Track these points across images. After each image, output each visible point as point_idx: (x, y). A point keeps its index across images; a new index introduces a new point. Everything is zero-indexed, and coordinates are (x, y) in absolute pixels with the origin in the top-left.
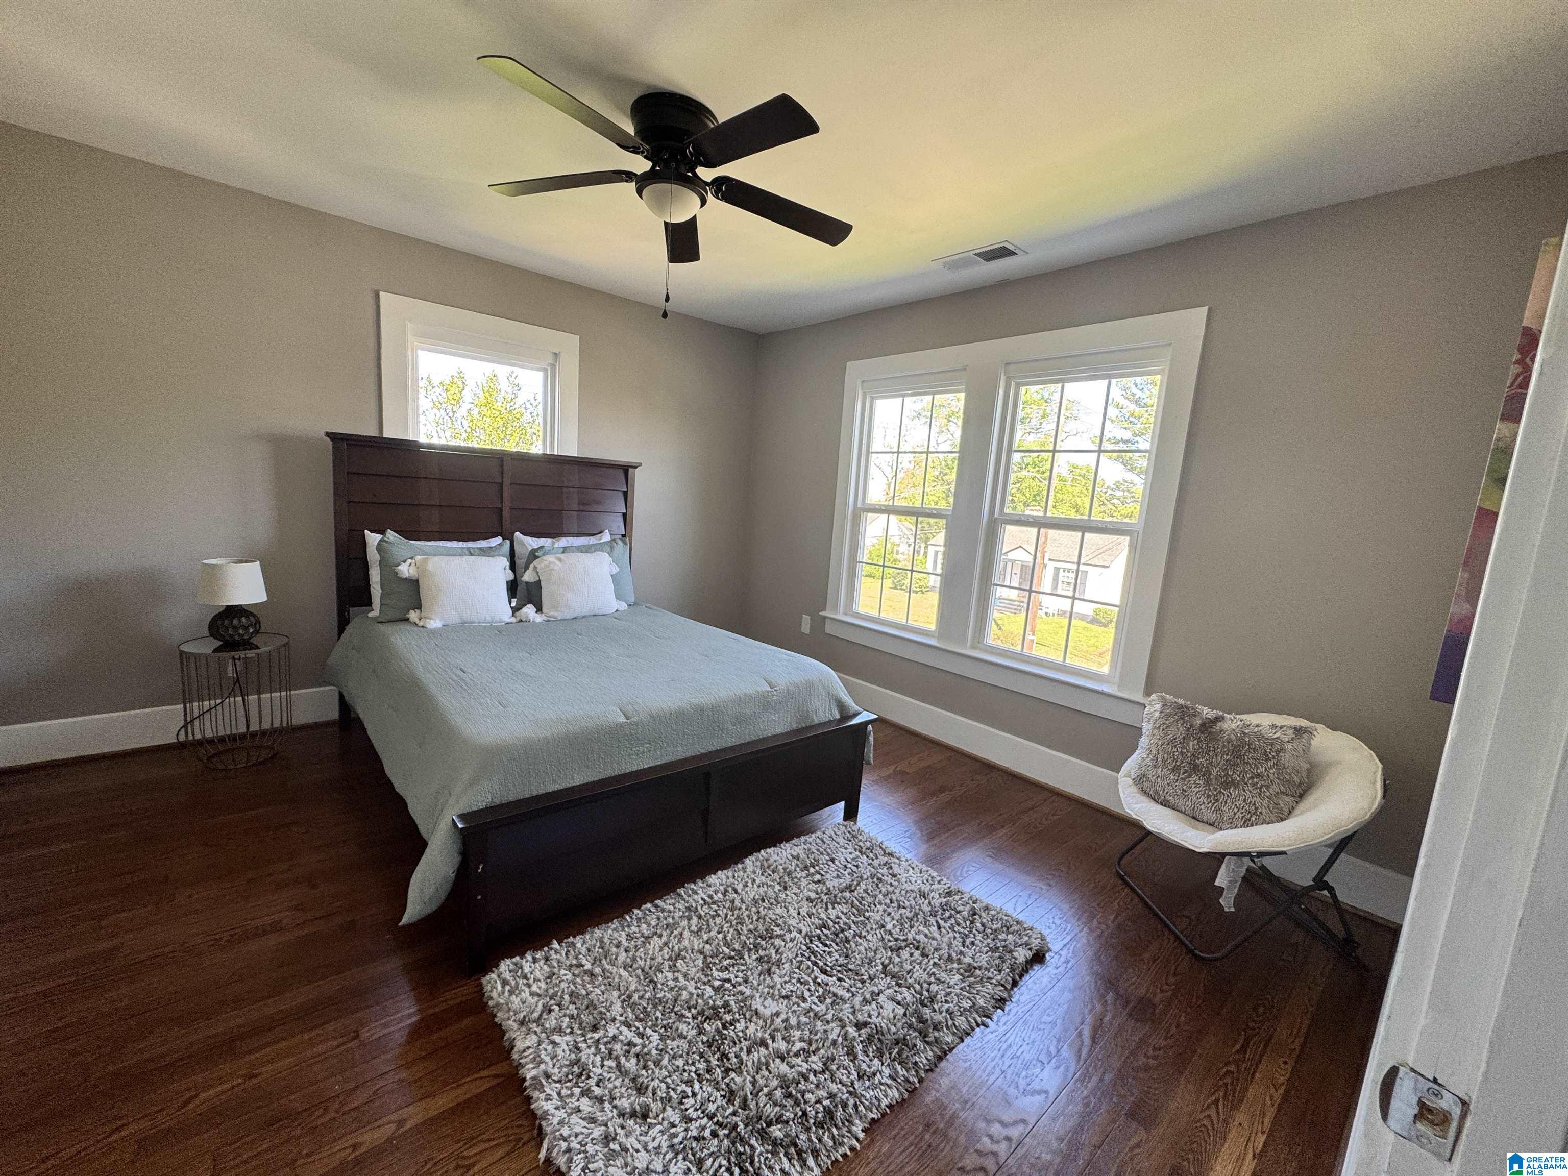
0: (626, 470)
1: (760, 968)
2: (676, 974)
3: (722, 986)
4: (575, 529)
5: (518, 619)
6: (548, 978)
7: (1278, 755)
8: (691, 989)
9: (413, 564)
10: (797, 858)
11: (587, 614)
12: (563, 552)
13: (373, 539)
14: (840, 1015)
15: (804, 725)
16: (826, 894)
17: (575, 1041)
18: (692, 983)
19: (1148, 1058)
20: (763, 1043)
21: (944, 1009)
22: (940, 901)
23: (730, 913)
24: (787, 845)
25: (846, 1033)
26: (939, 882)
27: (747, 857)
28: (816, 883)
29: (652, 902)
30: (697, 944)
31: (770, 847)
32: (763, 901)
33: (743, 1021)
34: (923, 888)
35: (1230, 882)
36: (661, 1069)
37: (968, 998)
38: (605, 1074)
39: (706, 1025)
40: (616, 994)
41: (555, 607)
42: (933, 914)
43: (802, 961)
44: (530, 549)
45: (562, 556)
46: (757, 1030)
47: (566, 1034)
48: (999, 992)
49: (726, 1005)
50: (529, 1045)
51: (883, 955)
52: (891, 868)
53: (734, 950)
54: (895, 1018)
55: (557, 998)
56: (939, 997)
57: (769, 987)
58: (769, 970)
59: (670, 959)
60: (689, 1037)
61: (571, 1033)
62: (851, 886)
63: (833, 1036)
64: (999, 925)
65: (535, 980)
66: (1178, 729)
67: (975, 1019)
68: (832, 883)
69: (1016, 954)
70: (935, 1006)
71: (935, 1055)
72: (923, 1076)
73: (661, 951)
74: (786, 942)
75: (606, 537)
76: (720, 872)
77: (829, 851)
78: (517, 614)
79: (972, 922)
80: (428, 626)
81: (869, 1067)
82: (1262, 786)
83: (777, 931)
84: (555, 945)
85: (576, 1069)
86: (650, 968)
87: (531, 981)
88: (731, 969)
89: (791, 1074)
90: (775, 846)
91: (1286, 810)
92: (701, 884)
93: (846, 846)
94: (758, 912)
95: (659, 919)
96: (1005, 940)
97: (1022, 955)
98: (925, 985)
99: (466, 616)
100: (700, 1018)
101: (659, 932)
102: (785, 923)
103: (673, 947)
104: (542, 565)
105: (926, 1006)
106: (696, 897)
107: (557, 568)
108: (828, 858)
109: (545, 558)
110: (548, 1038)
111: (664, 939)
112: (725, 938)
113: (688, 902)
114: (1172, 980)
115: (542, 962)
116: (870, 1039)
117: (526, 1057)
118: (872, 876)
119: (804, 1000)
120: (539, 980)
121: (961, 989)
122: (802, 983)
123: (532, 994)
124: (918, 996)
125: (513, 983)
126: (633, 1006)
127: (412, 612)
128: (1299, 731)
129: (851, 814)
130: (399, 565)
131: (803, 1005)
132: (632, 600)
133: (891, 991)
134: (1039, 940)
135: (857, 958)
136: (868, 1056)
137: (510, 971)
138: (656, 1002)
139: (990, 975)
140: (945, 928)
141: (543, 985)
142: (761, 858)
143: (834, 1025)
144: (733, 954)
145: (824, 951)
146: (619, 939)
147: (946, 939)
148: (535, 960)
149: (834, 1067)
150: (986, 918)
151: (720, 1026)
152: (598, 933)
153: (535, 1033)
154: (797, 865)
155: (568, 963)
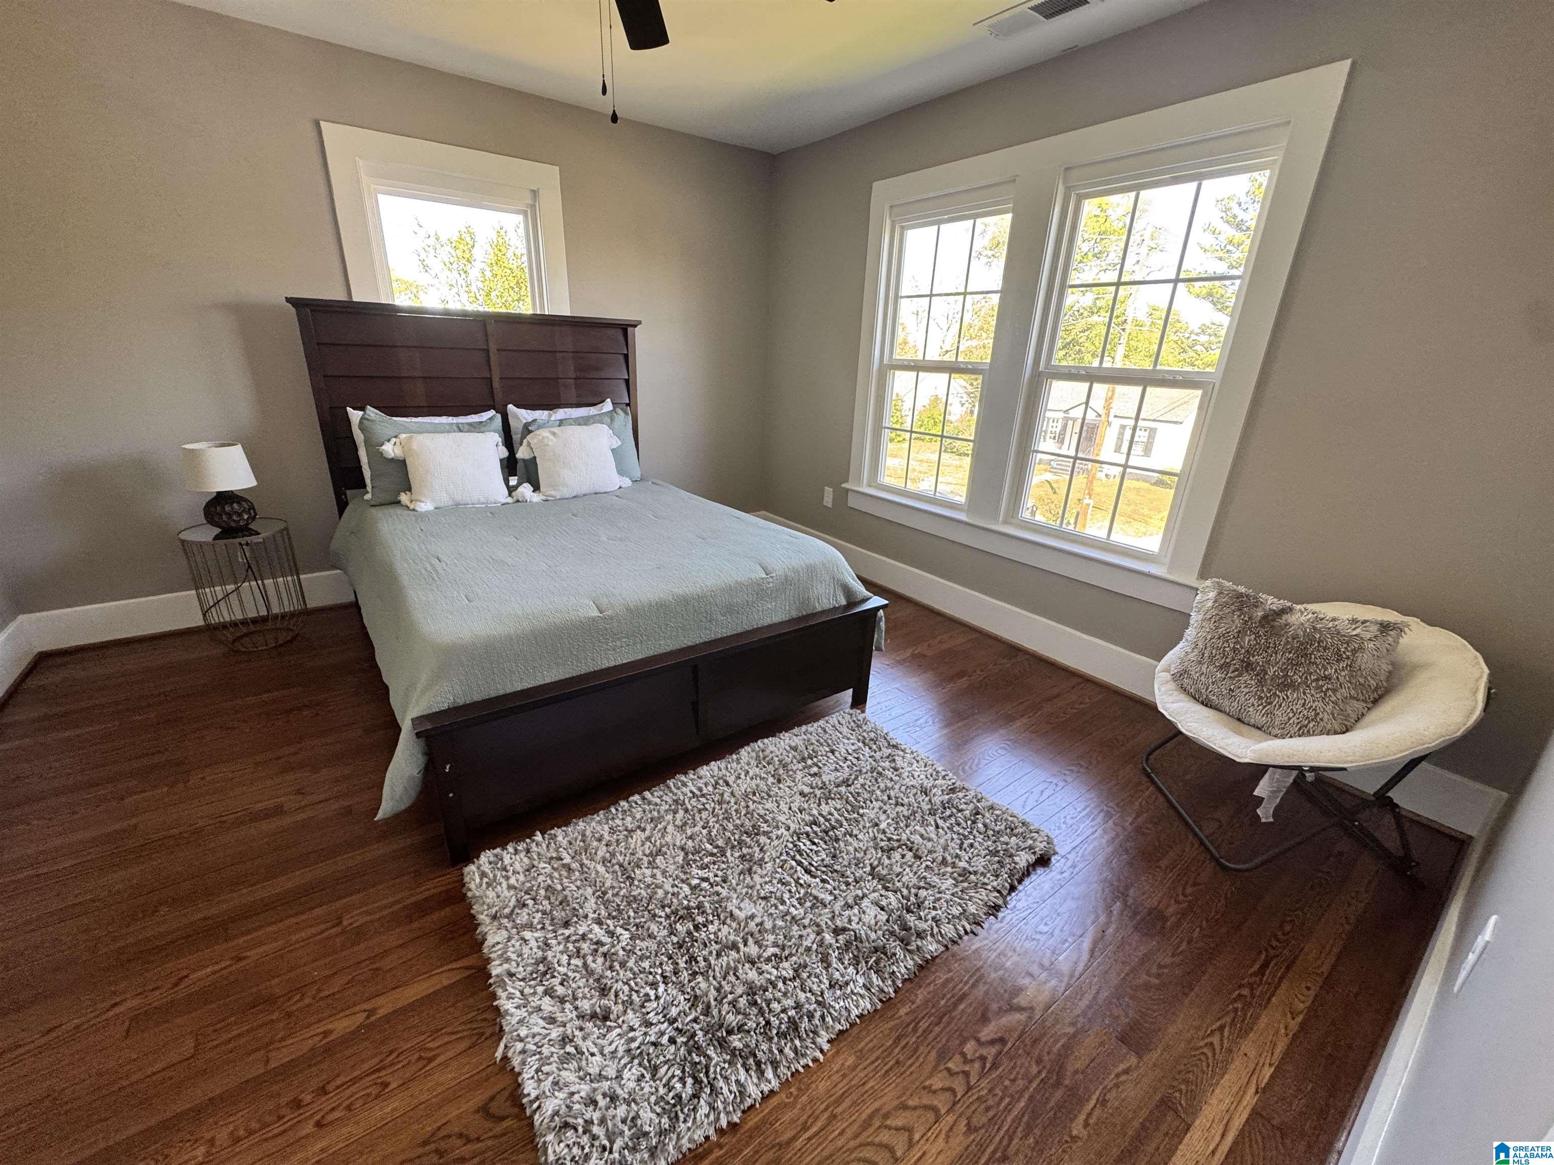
0: (625, 329)
1: (741, 866)
2: (655, 871)
3: (699, 885)
4: (574, 400)
5: (515, 499)
6: (528, 870)
7: (1354, 655)
8: (668, 887)
9: (398, 443)
10: (795, 749)
11: (588, 492)
12: (560, 426)
13: (355, 415)
14: (818, 920)
15: (805, 613)
16: (821, 788)
17: (545, 937)
18: (670, 879)
19: (1149, 976)
20: (734, 946)
21: (929, 917)
22: (941, 799)
23: (717, 807)
24: (787, 734)
25: (822, 940)
26: (944, 778)
27: (742, 747)
28: (812, 775)
29: (639, 794)
30: (679, 839)
31: (767, 737)
32: (754, 794)
33: (716, 923)
34: (925, 784)
35: (1273, 792)
36: (626, 971)
37: (960, 904)
38: (570, 974)
39: (678, 926)
40: (590, 891)
41: (553, 486)
42: (932, 812)
43: (786, 861)
44: (524, 421)
45: (556, 430)
46: (729, 933)
47: (537, 930)
48: (994, 897)
49: (700, 906)
50: (499, 940)
51: (873, 856)
52: (894, 760)
53: (717, 847)
54: (876, 924)
55: (533, 893)
56: (927, 902)
57: (748, 887)
58: (750, 870)
59: (651, 854)
60: (658, 938)
61: (543, 928)
62: (848, 780)
63: (807, 943)
64: (1003, 827)
65: (514, 872)
66: (1233, 621)
67: (963, 927)
68: (829, 776)
69: (1017, 859)
70: (922, 913)
71: (916, 964)
72: (900, 985)
73: (642, 845)
74: (772, 840)
75: (608, 406)
76: (713, 763)
77: (830, 742)
78: (514, 494)
79: (974, 822)
80: (418, 509)
81: (842, 976)
82: (1328, 689)
83: (765, 827)
84: (538, 837)
85: (541, 968)
86: (629, 864)
87: (510, 873)
88: (712, 866)
89: (759, 981)
90: (774, 736)
91: (1354, 716)
92: (691, 776)
93: (849, 735)
94: (748, 807)
95: (644, 812)
96: (1007, 844)
97: (1023, 859)
98: (913, 891)
99: (458, 498)
100: (673, 919)
101: (642, 825)
102: (773, 819)
103: (655, 841)
104: (535, 441)
105: (912, 912)
106: (684, 789)
107: (550, 443)
108: (827, 749)
109: (537, 432)
110: (518, 933)
111: (648, 833)
112: (710, 832)
113: (675, 794)
114: (1189, 890)
115: (524, 853)
116: (848, 945)
117: (495, 952)
118: (873, 770)
119: (783, 902)
120: (518, 873)
121: (953, 894)
122: (783, 884)
123: (510, 887)
124: (905, 901)
125: (491, 876)
126: (606, 904)
127: (403, 494)
128: (1385, 627)
129: (859, 701)
130: (382, 444)
131: (781, 907)
132: (637, 474)
133: (876, 894)
134: (1045, 843)
135: (845, 859)
136: (843, 963)
137: (490, 863)
138: (631, 900)
139: (986, 880)
140: (943, 828)
141: (521, 878)
142: (757, 749)
143: (809, 930)
144: (715, 851)
145: (811, 850)
146: (602, 832)
147: (942, 841)
148: (516, 852)
149: (805, 975)
150: (989, 817)
151: (692, 927)
152: (581, 825)
153: (506, 928)
154: (794, 757)
155: (549, 855)
